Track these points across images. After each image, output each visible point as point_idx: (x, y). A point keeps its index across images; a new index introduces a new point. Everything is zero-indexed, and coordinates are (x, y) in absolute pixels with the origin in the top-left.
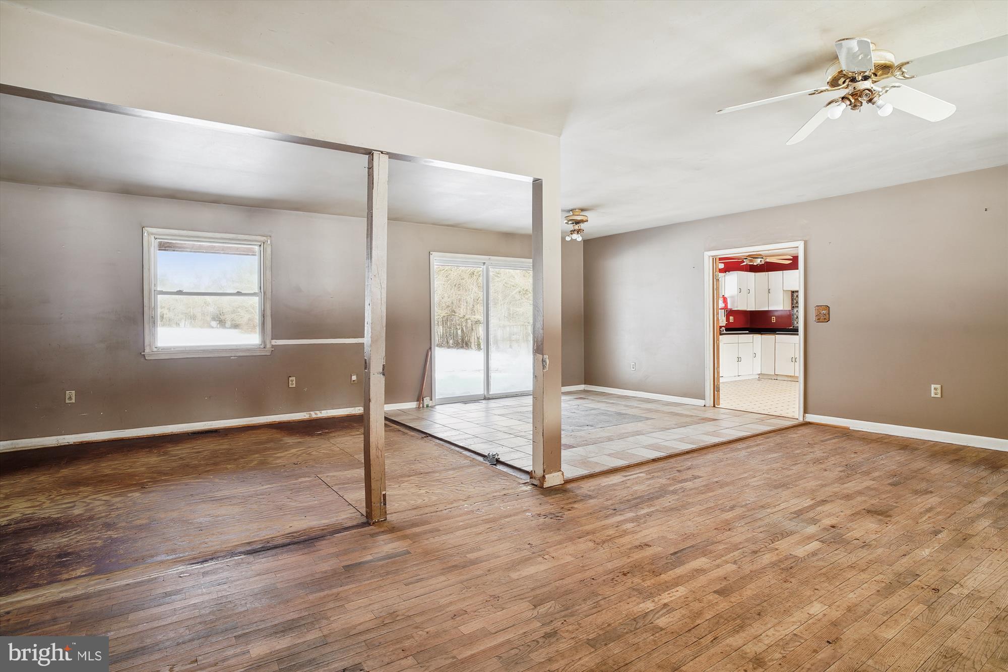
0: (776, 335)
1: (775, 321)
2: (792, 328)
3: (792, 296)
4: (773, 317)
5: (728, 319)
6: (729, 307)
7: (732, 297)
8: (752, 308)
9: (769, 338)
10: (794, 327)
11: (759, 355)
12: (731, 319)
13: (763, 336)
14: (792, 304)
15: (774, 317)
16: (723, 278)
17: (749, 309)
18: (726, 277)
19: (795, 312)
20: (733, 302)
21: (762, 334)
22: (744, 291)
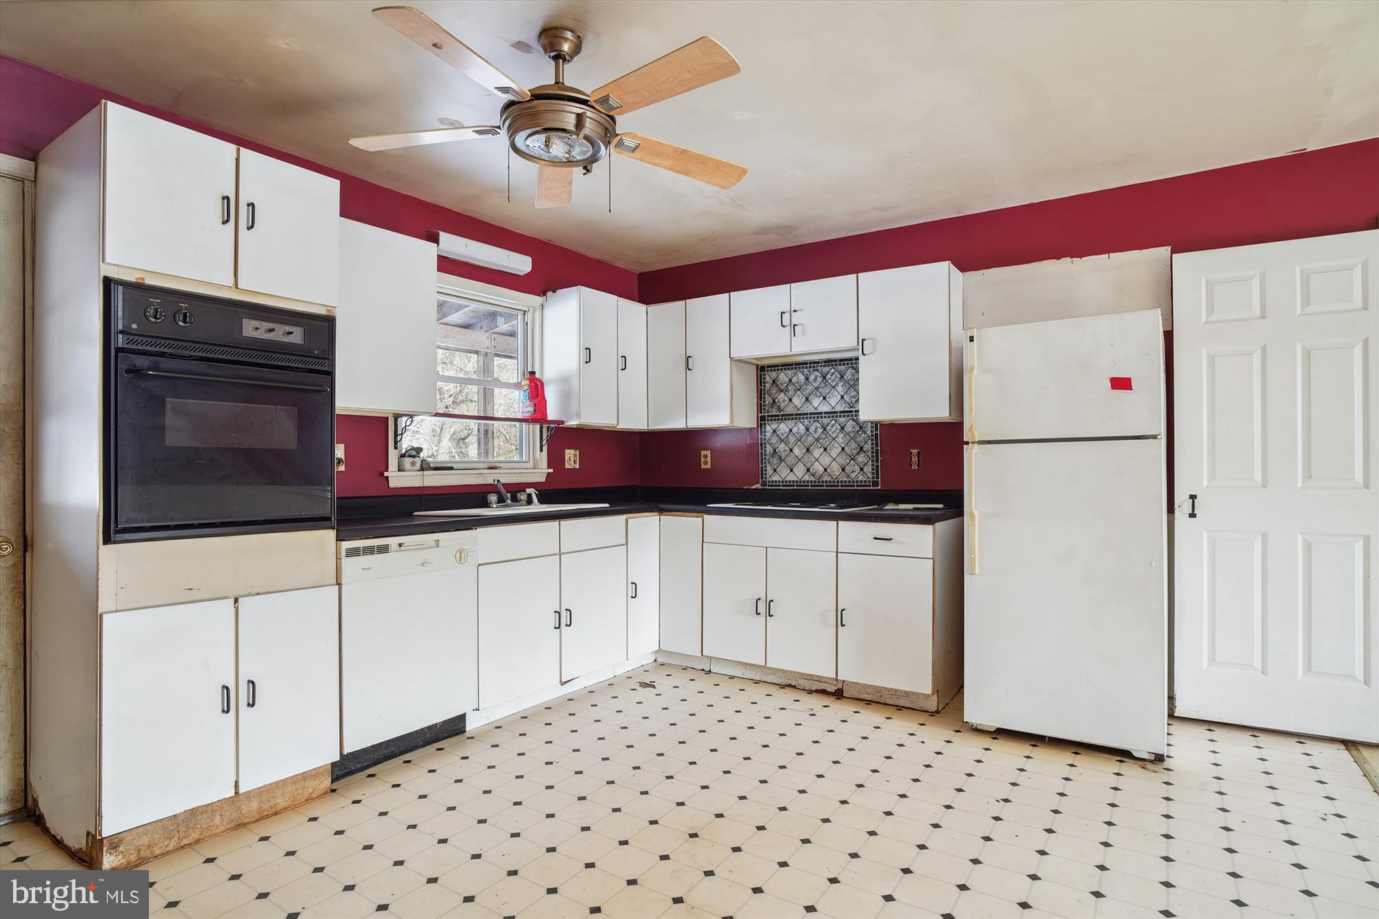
0: (706, 517)
1: (709, 466)
2: (758, 486)
3: (760, 381)
4: (703, 453)
5: (555, 459)
6: (552, 414)
7: (564, 380)
8: (635, 419)
9: (685, 525)
10: (764, 484)
11: (649, 591)
12: (571, 458)
13: (667, 519)
14: (760, 407)
15: (708, 453)
16: (538, 314)
17: (624, 425)
18: (546, 312)
19: (768, 435)
20: (566, 397)
21: (661, 511)
22: (605, 359)
